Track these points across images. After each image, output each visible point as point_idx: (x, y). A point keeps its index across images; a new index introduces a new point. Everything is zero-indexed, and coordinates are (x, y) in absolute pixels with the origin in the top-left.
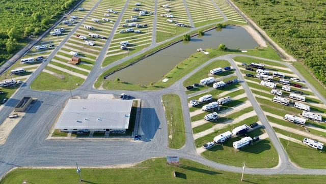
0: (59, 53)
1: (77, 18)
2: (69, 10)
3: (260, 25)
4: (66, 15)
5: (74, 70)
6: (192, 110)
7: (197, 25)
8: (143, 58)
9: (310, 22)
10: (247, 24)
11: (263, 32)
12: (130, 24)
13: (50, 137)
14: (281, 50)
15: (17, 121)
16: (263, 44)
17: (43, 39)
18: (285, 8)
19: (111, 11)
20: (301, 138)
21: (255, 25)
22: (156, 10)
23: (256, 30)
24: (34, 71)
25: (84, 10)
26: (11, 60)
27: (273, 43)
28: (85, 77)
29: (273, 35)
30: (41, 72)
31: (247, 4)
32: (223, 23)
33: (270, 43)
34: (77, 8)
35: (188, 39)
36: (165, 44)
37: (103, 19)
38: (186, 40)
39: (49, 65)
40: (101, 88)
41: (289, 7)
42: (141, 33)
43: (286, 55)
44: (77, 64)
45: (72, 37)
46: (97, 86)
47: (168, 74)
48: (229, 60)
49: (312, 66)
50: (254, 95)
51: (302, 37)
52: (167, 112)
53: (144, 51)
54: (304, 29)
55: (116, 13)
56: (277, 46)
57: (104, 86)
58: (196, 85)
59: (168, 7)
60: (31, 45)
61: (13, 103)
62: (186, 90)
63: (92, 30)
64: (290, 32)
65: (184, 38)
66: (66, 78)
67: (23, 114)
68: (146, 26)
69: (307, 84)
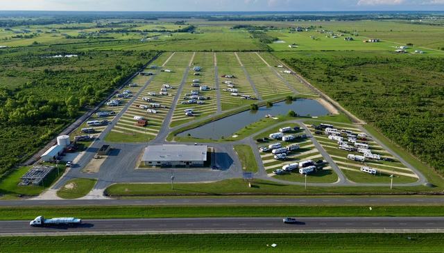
0: (121, 119)
1: (131, 93)
2: (119, 86)
3: (333, 97)
4: (118, 90)
5: (143, 130)
6: (261, 154)
7: (264, 98)
8: (210, 121)
9: (388, 95)
10: (320, 97)
11: (337, 104)
12: (191, 97)
13: (137, 168)
14: (353, 116)
15: (102, 161)
16: (336, 112)
17: (101, 109)
18: (364, 84)
19: (167, 86)
20: (359, 168)
21: (329, 98)
22: (217, 86)
23: (329, 101)
24: (103, 130)
25: (136, 86)
26: (75, 123)
27: (346, 111)
28: (156, 135)
29: (346, 105)
30: (110, 131)
31: (321, 81)
32: (294, 96)
33: (343, 112)
34: (127, 84)
35: (255, 108)
36: (232, 112)
37: (161, 93)
38: (253, 109)
39: (115, 126)
40: (173, 141)
41: (369, 83)
42: (204, 104)
43: (358, 120)
44: (144, 126)
45: (131, 107)
46: (169, 139)
47: (238, 132)
48: (299, 124)
49: (381, 126)
50: (322, 145)
51: (375, 107)
52: (239, 155)
53: (210, 117)
54: (380, 100)
55: (174, 89)
56: (349, 113)
57: (175, 140)
58: (266, 139)
59: (231, 84)
60: (90, 113)
61: (93, 150)
62: (256, 142)
63: (150, 101)
64: (364, 102)
65: (251, 107)
66: (136, 136)
67: (107, 156)
68: (209, 99)
69: (373, 138)
